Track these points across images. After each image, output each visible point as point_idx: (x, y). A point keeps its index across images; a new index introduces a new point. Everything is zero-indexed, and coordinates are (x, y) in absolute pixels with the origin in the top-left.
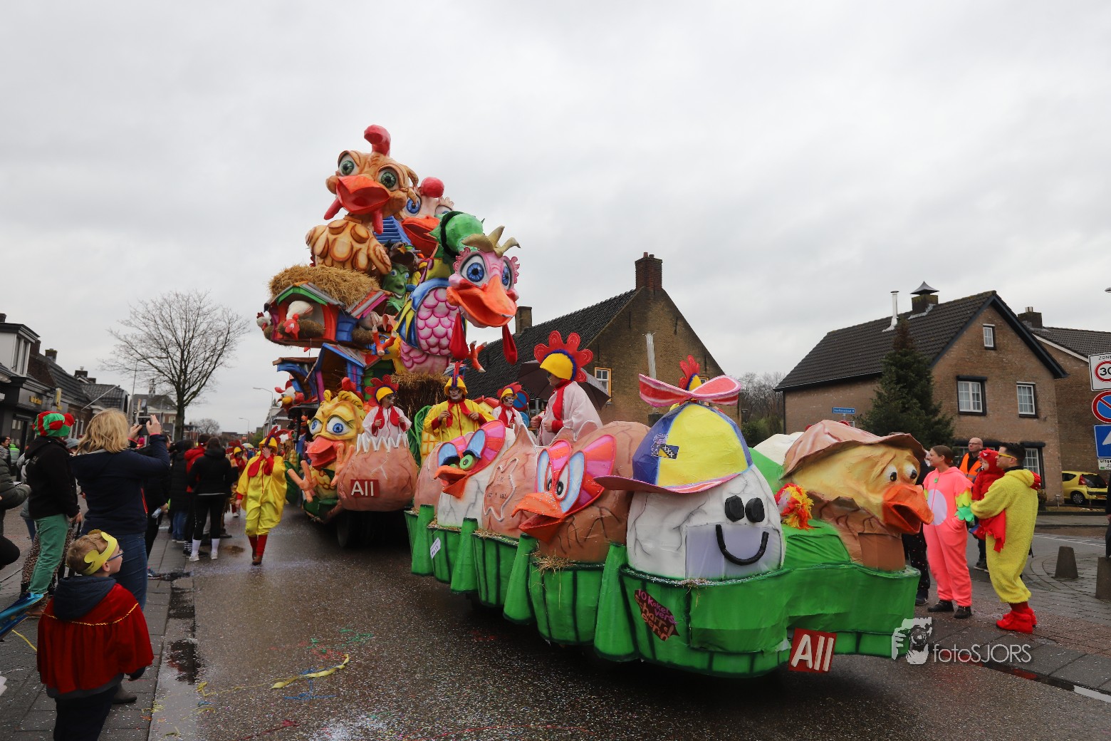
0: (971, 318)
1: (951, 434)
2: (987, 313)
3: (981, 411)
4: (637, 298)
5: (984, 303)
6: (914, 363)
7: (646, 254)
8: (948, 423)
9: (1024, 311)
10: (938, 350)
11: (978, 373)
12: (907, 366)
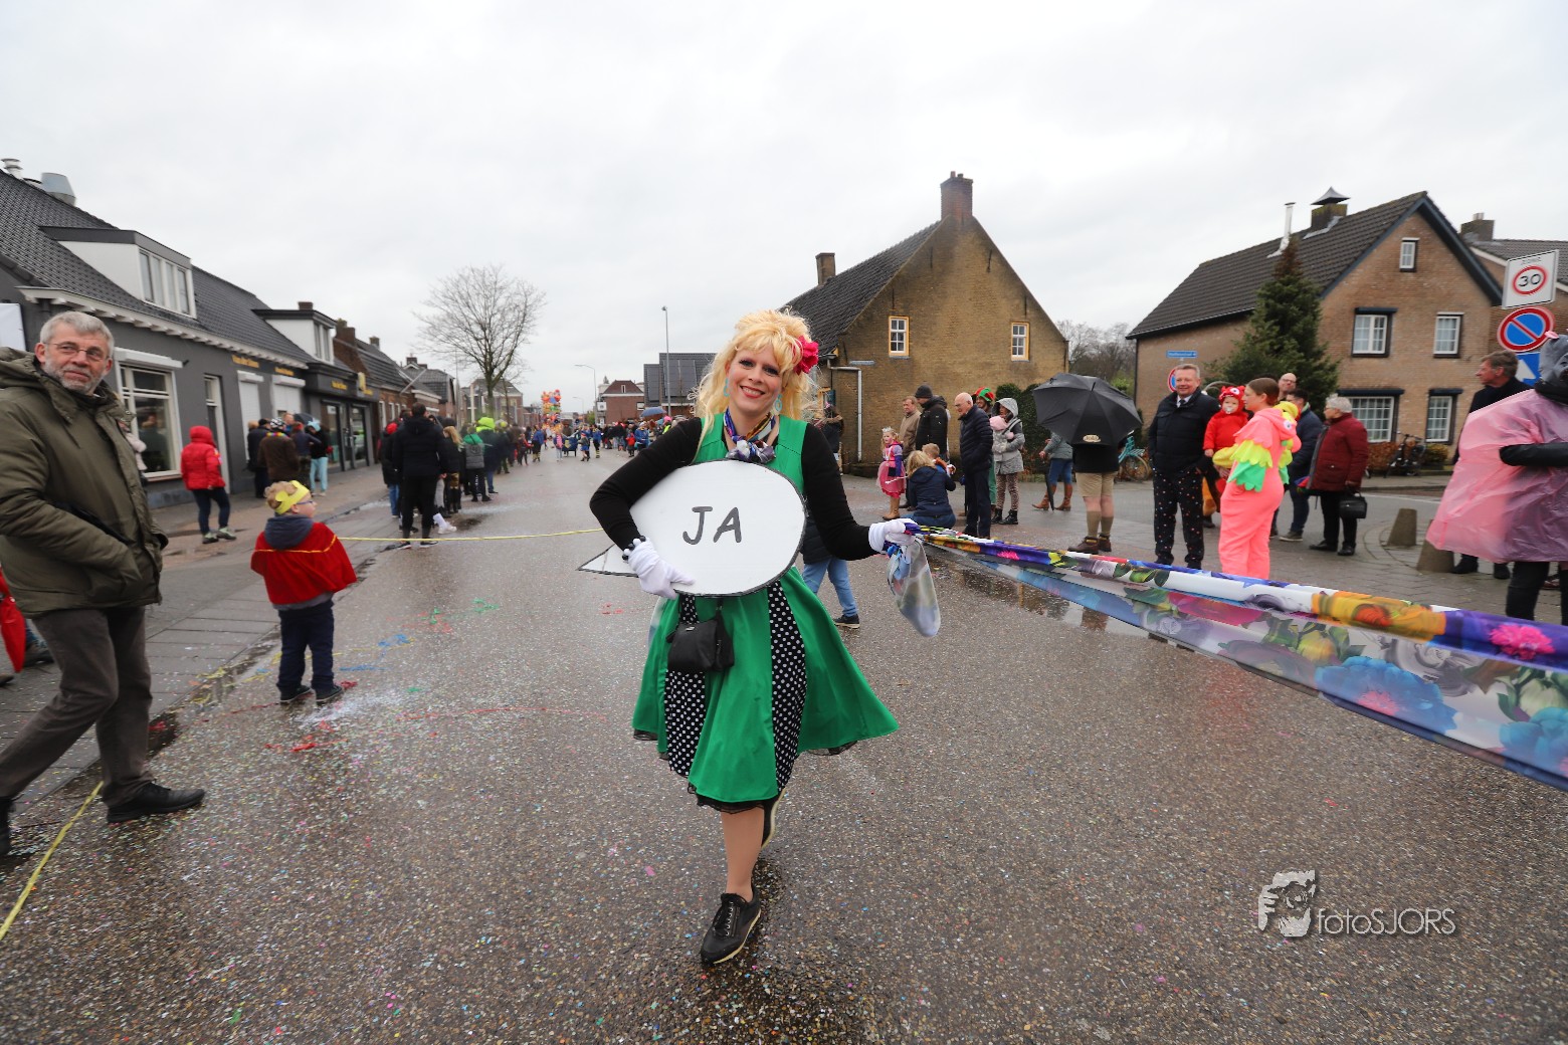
0: (1386, 230)
1: (1333, 382)
2: (1411, 222)
3: (1382, 352)
4: (940, 232)
5: (1408, 209)
6: (1298, 293)
7: (953, 173)
8: (1333, 368)
9: (1470, 219)
10: (1334, 276)
11: (1386, 304)
12: (1289, 298)
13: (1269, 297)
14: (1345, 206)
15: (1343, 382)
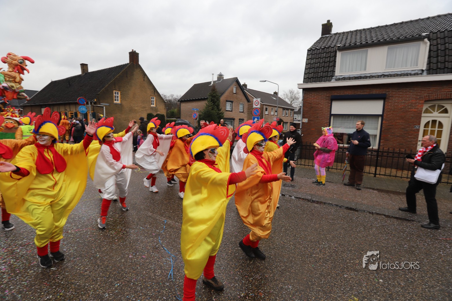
0: (231, 84)
1: (223, 117)
3: (231, 110)
4: (129, 66)
5: (234, 80)
6: (216, 96)
7: (133, 50)
8: (223, 113)
9: (243, 84)
10: (222, 93)
11: (231, 100)
12: (214, 97)
13: (210, 96)
14: (223, 77)
15: (225, 117)
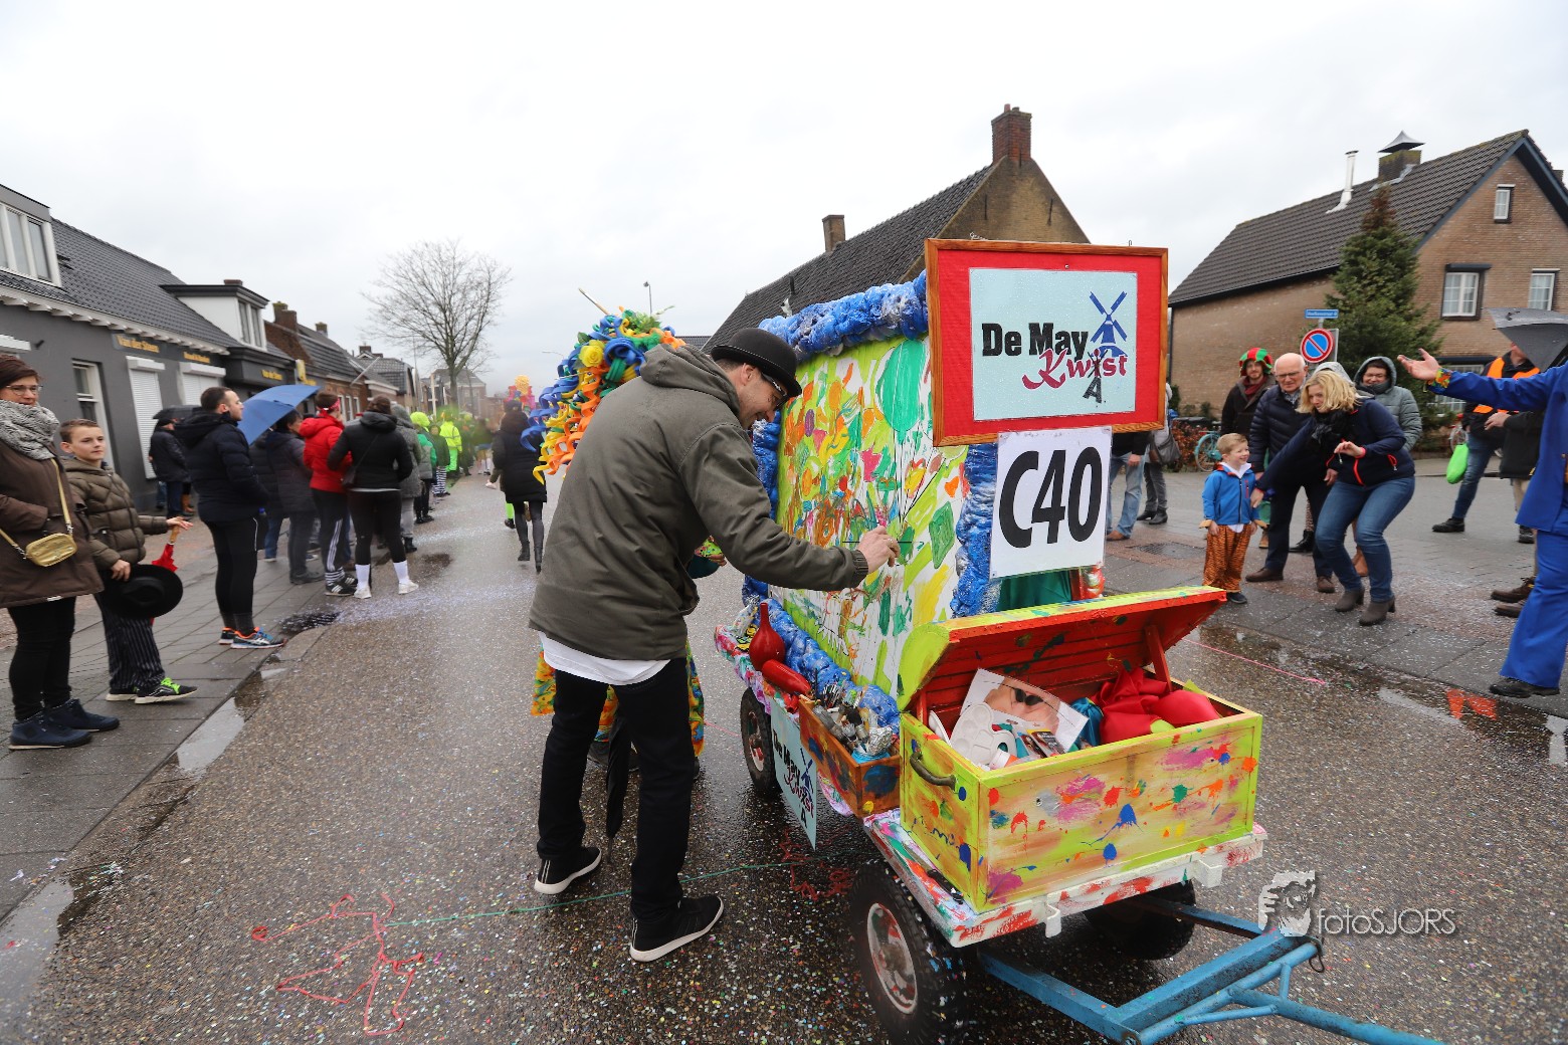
2: (1508, 165)
3: (1473, 314)
5: (1506, 151)
7: (1007, 106)
8: (1433, 332)
11: (1476, 259)
12: (1383, 254)
14: (1419, 153)
